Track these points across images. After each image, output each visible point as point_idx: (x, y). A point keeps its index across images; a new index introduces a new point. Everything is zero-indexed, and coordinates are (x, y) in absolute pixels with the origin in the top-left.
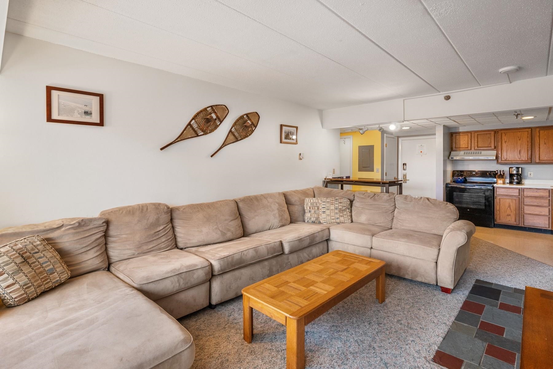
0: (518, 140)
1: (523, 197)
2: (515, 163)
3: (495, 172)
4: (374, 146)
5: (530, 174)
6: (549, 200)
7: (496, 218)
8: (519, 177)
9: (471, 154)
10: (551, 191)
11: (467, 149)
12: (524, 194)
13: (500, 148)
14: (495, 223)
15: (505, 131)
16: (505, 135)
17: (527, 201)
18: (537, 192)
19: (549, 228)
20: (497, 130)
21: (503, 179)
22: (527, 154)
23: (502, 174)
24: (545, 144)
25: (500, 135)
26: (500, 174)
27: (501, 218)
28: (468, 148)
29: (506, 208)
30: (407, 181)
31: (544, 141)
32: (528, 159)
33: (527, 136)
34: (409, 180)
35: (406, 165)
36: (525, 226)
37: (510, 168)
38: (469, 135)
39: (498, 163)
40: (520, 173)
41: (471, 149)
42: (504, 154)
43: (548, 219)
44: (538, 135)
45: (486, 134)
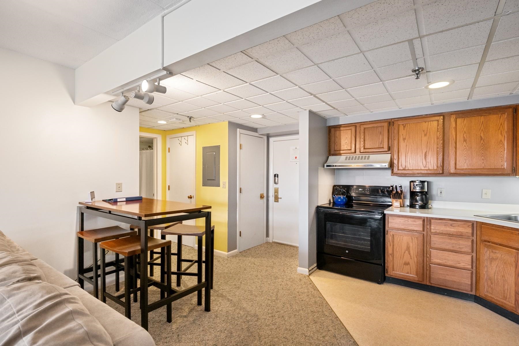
0: (423, 135)
1: (430, 233)
2: (418, 174)
3: (389, 187)
4: (220, 147)
5: (441, 192)
6: (473, 240)
7: (388, 267)
8: (424, 197)
9: (355, 159)
10: (475, 225)
11: (349, 151)
12: (431, 229)
13: (396, 149)
14: (386, 275)
15: (404, 122)
16: (404, 127)
17: (436, 241)
18: (451, 225)
19: (472, 291)
20: (392, 120)
21: (401, 200)
22: (436, 159)
23: (400, 192)
24: (465, 140)
25: (396, 128)
26: (397, 192)
27: (394, 267)
28: (351, 150)
29: (403, 251)
30: (279, 200)
31: (464, 137)
32: (437, 167)
33: (438, 128)
34: (281, 198)
35: (278, 177)
36: (432, 285)
37: (411, 182)
38: (353, 128)
39: (393, 173)
40: (426, 190)
41: (355, 152)
42: (402, 159)
43: (470, 275)
44: (454, 126)
45: (377, 127)
